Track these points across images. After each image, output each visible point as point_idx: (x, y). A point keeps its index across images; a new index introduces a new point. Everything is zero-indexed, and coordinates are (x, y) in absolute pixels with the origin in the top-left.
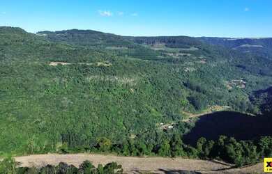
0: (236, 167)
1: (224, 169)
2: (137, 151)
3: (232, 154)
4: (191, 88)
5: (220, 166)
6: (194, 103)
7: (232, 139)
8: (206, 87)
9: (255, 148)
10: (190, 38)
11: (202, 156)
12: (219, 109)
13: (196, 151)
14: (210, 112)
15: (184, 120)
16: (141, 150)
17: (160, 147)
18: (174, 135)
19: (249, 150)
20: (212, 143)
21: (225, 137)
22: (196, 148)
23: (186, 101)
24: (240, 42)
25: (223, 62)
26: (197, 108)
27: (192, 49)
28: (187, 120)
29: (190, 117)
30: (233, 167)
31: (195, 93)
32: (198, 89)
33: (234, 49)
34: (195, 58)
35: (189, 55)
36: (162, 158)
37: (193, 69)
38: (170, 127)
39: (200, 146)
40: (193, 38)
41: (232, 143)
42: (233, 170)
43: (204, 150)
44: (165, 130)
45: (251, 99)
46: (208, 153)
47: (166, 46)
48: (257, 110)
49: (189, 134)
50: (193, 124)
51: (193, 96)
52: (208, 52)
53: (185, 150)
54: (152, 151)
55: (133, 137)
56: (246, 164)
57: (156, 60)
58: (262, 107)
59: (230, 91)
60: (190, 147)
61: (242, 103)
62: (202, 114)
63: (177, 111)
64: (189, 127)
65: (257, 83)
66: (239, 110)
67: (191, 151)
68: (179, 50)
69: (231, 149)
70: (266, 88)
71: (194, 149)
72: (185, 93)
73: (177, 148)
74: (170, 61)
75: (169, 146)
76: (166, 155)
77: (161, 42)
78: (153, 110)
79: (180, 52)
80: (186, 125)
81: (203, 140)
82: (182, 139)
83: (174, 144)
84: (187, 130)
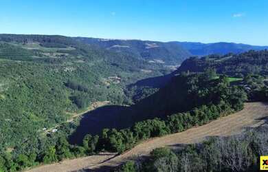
0: (119, 154)
1: (109, 159)
2: (17, 165)
3: (114, 144)
4: (73, 88)
5: (106, 157)
6: (77, 102)
7: (114, 130)
8: (87, 86)
9: (132, 134)
10: (66, 37)
11: (88, 153)
12: (100, 104)
13: (82, 149)
14: (93, 109)
15: (68, 121)
16: (21, 163)
17: (44, 155)
18: (59, 138)
19: (127, 137)
20: (97, 138)
21: (107, 130)
22: (83, 146)
23: (68, 101)
24: (111, 42)
25: (100, 61)
26: (80, 107)
27: (69, 48)
28: (71, 121)
29: (74, 117)
30: (116, 155)
31: (77, 92)
32: (79, 88)
33: (108, 49)
34: (73, 57)
35: (67, 54)
36: (48, 166)
37: (72, 69)
38: (54, 131)
39: (86, 143)
40: (69, 38)
41: (114, 133)
42: (116, 157)
43: (90, 146)
44: (48, 135)
45: (125, 93)
46: (94, 148)
47: (41, 45)
48: (130, 101)
49: (74, 133)
50: (77, 123)
51: (75, 95)
52: (85, 52)
53: (72, 150)
54: (35, 161)
55: (10, 150)
56: (126, 150)
57: (31, 60)
58: (134, 98)
59: (108, 87)
60: (77, 147)
61: (118, 97)
62: (86, 112)
63: (60, 113)
64: (73, 127)
65: (129, 78)
66: (117, 103)
67: (77, 150)
68: (56, 49)
69: (113, 139)
70: (135, 82)
71: (80, 148)
72: (67, 93)
73: (64, 150)
74: (47, 61)
75: (55, 150)
76: (53, 161)
77: (34, 41)
78: (33, 116)
79: (58, 52)
80: (71, 125)
81: (88, 136)
82: (68, 140)
83: (59, 147)
84: (72, 130)
